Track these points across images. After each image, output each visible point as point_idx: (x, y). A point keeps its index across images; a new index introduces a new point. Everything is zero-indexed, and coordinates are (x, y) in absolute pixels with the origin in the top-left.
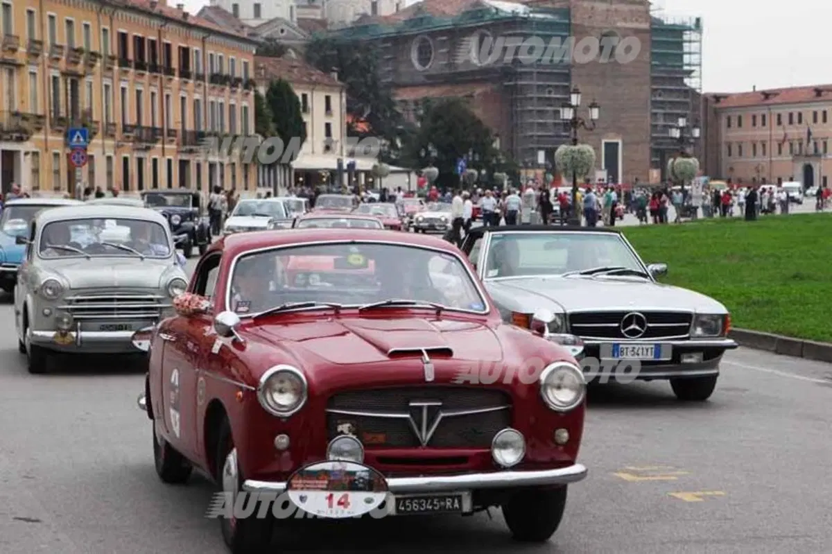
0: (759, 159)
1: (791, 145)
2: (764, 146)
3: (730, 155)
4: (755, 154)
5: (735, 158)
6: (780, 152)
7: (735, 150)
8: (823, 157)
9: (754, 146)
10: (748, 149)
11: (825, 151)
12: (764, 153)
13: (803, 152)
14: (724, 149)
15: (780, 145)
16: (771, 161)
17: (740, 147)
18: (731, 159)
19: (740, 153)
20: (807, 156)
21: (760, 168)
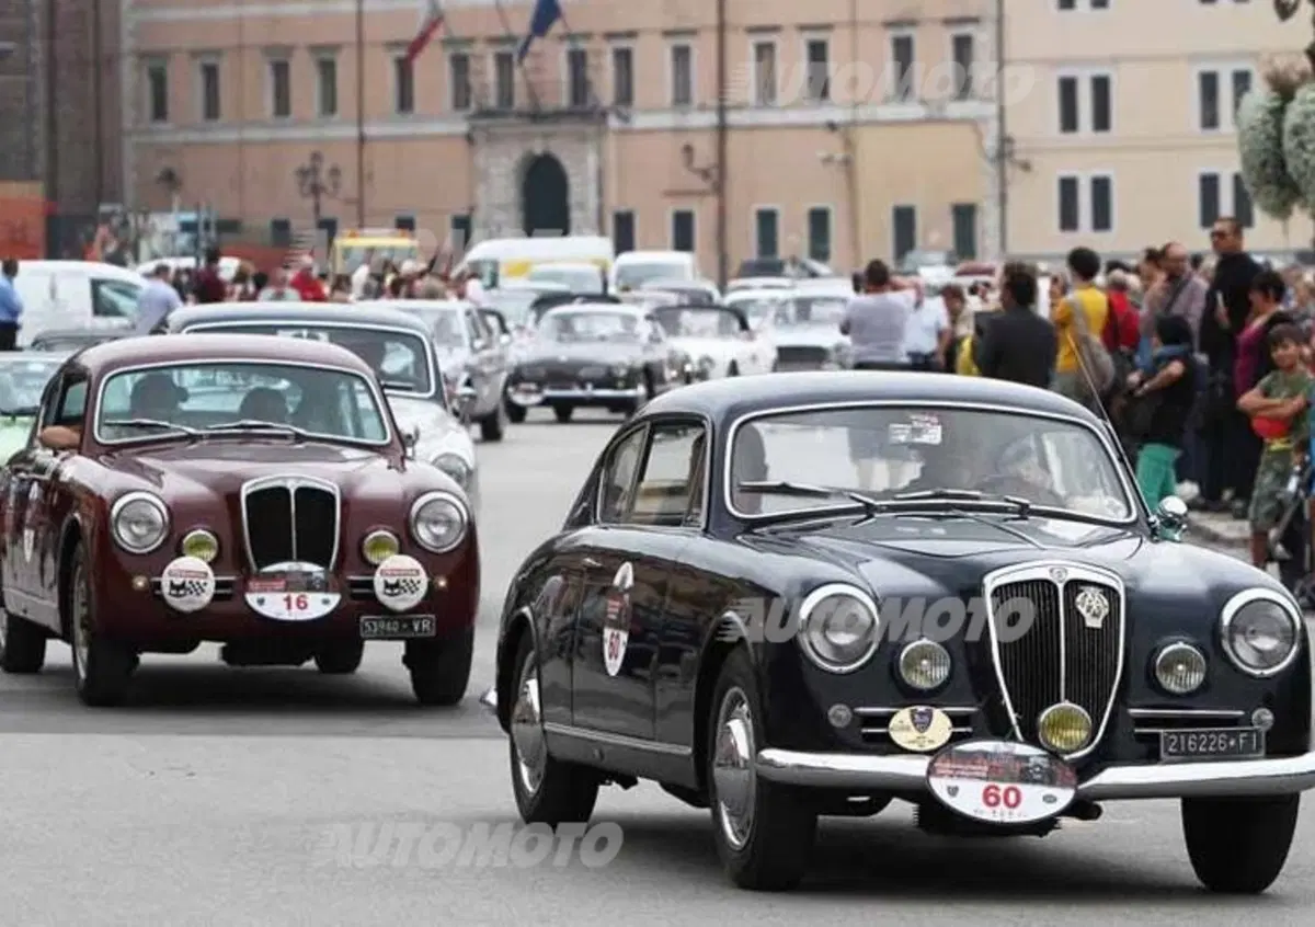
0: (308, 131)
1: (460, 64)
2: (327, 69)
3: (160, 112)
4: (282, 106)
5: (183, 129)
6: (405, 102)
7: (186, 89)
8: (613, 122)
9: (281, 71)
10: (249, 85)
11: (625, 95)
12: (329, 105)
13: (521, 100)
14: (131, 80)
15: (404, 69)
16: (362, 140)
17: (211, 73)
18: (166, 133)
19: (212, 110)
20: (536, 116)
21: (324, 177)
